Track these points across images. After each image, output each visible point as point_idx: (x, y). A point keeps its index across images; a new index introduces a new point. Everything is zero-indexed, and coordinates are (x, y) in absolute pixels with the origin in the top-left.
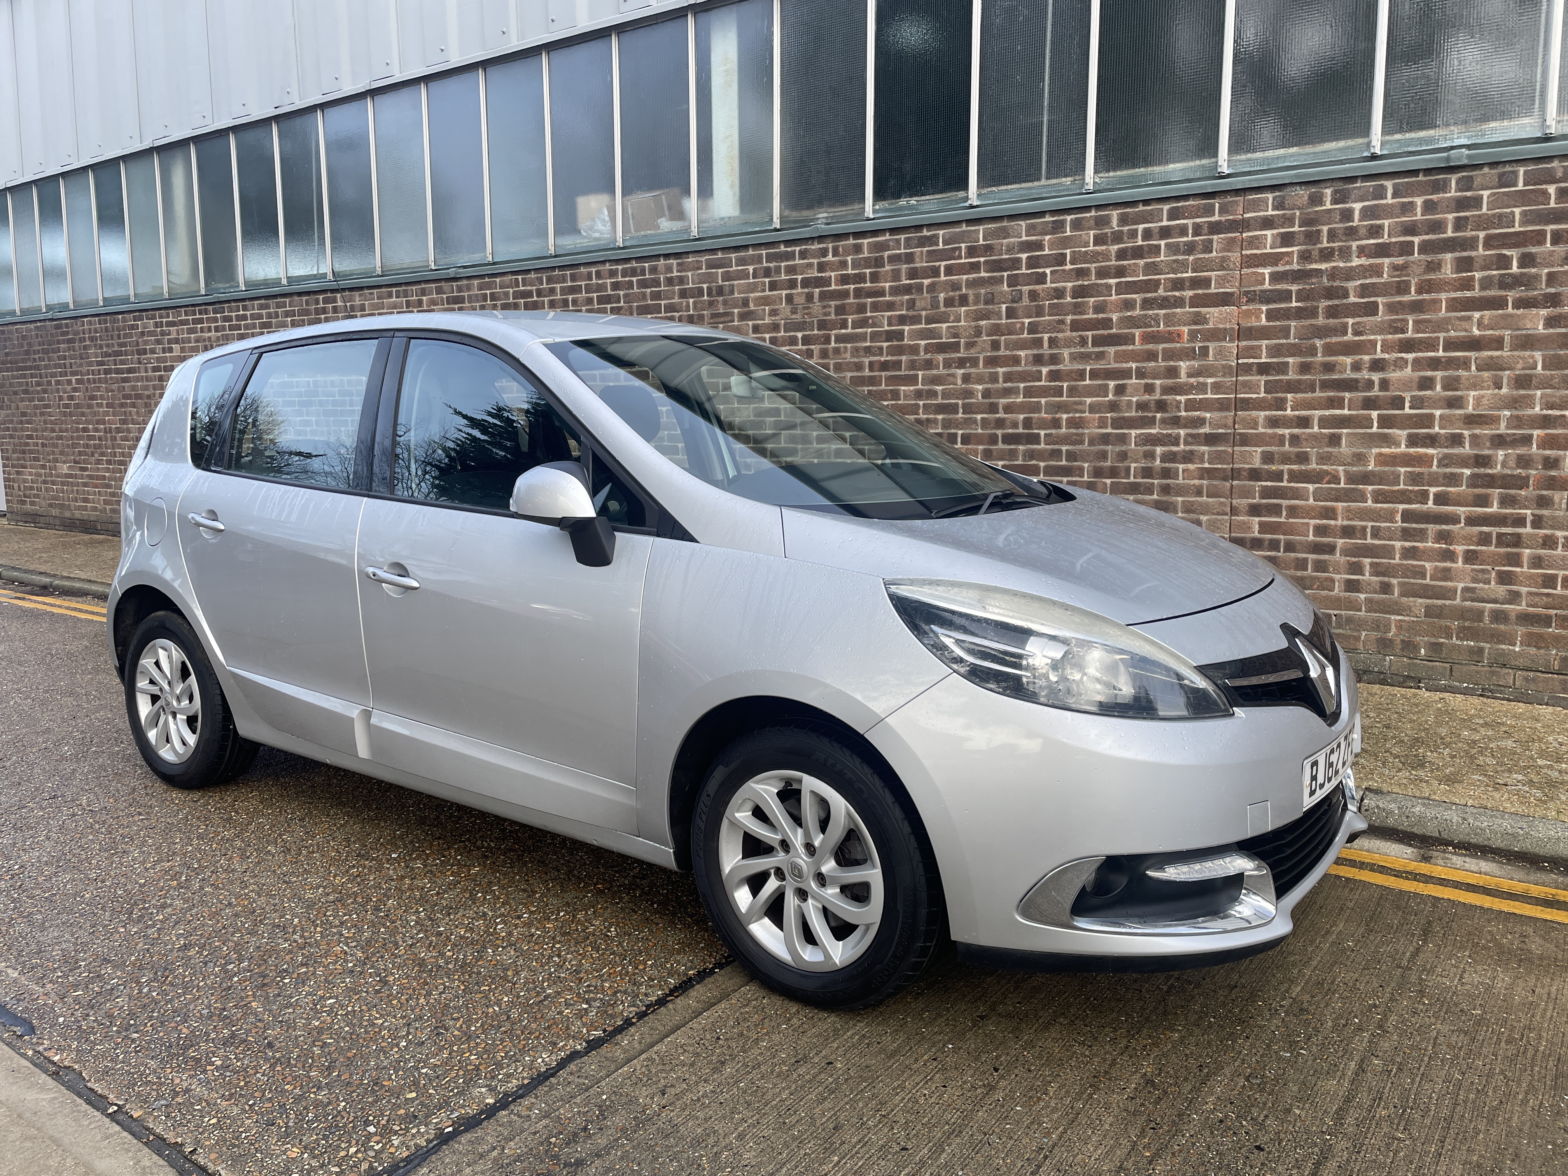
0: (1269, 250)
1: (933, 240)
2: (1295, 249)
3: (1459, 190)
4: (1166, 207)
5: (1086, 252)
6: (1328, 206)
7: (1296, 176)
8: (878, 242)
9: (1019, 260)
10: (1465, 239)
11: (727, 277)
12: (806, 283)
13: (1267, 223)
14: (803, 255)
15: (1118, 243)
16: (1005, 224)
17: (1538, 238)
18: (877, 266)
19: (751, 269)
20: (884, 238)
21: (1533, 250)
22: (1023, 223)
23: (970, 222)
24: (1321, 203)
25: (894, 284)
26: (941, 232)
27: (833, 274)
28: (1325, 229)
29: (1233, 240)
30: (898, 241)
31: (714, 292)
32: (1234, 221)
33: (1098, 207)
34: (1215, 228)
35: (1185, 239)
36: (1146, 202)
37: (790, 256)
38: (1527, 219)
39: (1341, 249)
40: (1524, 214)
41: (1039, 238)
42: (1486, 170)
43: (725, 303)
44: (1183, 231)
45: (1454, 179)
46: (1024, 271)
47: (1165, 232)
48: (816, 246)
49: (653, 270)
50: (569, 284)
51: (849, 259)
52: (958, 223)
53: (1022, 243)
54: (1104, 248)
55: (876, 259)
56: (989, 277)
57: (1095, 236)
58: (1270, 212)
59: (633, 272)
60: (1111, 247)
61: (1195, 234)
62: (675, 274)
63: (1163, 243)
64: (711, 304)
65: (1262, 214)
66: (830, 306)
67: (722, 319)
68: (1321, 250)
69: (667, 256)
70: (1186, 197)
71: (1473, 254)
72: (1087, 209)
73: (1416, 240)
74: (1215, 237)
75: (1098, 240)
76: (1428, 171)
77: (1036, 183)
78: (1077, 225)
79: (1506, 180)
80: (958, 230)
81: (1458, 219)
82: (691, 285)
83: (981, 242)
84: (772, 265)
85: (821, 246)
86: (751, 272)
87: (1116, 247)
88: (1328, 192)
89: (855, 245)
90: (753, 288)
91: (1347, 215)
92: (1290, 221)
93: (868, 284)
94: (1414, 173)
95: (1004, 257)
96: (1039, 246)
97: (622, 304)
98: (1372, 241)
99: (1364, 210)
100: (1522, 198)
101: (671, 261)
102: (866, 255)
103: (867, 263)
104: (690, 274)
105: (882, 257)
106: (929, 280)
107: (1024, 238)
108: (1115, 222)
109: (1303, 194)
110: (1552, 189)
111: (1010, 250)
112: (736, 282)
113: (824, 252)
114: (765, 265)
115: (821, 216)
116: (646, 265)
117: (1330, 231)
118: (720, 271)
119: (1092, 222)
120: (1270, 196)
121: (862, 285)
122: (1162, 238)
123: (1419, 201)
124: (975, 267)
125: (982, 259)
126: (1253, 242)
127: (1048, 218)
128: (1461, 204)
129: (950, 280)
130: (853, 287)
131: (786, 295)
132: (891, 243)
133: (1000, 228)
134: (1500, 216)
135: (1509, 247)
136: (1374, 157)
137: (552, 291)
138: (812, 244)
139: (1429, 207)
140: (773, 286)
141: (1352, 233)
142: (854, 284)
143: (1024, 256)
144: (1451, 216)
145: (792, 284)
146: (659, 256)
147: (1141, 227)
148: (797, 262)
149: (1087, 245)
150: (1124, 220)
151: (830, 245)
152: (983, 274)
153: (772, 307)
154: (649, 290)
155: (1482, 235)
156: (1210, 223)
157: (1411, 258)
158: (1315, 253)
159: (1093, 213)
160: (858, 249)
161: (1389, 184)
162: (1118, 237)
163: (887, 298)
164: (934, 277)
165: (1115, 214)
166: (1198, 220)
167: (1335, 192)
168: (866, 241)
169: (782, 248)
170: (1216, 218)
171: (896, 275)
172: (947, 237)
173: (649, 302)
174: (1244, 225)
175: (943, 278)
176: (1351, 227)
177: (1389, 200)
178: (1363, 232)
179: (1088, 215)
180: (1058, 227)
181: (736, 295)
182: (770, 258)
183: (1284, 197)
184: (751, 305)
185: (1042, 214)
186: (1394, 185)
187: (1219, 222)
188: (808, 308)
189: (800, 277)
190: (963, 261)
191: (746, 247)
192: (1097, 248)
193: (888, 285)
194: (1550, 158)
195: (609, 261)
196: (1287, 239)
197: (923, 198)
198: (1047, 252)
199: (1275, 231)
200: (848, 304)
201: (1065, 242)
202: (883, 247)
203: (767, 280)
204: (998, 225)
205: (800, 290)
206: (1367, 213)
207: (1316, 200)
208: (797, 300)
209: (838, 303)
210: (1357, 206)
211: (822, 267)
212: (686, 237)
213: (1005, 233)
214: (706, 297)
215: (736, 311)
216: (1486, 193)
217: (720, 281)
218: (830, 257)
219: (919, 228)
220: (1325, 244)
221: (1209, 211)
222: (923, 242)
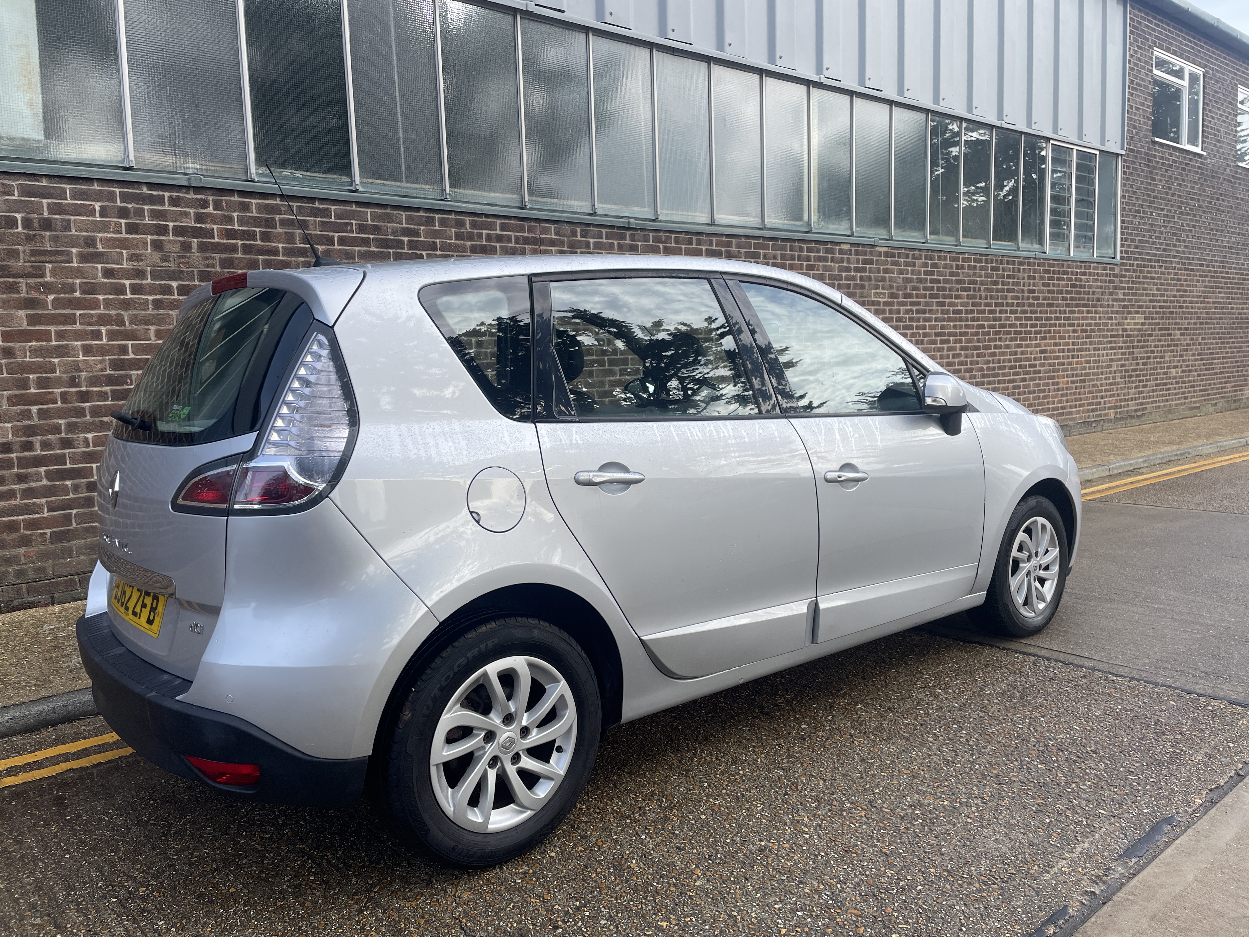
1: (326, 213)
3: (630, 240)
4: (498, 222)
5: (450, 244)
6: (579, 238)
7: (567, 217)
8: (268, 205)
9: (402, 242)
11: (55, 209)
12: (179, 231)
13: (552, 242)
14: (174, 202)
15: (471, 241)
16: (388, 211)
18: (267, 226)
19: (97, 206)
20: (275, 202)
22: (403, 214)
23: (359, 204)
24: (576, 236)
25: (287, 245)
26: (333, 208)
27: (215, 227)
30: (289, 208)
31: (36, 225)
32: (536, 238)
33: (456, 213)
34: (527, 241)
35: (510, 245)
37: (160, 200)
41: (416, 227)
42: (639, 231)
43: (55, 239)
44: (509, 240)
45: (628, 233)
46: (406, 251)
47: (499, 239)
48: (191, 196)
51: (235, 215)
52: (346, 202)
53: (403, 228)
54: (462, 242)
55: (267, 220)
56: (378, 252)
57: (456, 233)
58: (553, 237)
60: (466, 243)
61: (516, 243)
63: (498, 245)
64: (29, 239)
65: (549, 236)
66: (214, 258)
67: (53, 258)
70: (508, 218)
72: (449, 212)
74: (526, 247)
75: (459, 236)
76: (619, 228)
77: (398, 184)
78: (443, 223)
79: (646, 238)
80: (348, 208)
83: (369, 222)
84: (130, 206)
85: (199, 197)
86: (98, 209)
87: (469, 243)
89: (241, 203)
90: (104, 227)
91: (588, 245)
93: (259, 242)
94: (613, 227)
95: (389, 237)
96: (416, 233)
99: (594, 243)
100: (652, 248)
102: (255, 214)
103: (256, 222)
105: (274, 220)
106: (324, 247)
107: (404, 225)
108: (468, 226)
109: (568, 228)
110: (661, 246)
111: (394, 233)
112: (72, 218)
113: (202, 204)
114: (119, 204)
118: (45, 201)
119: (454, 223)
120: (553, 226)
121: (252, 242)
122: (498, 242)
123: (616, 242)
124: (365, 242)
125: (371, 236)
127: (422, 214)
128: (632, 247)
129: (344, 250)
130: (240, 242)
131: (153, 241)
132: (282, 208)
133: (385, 214)
138: (188, 193)
139: (620, 246)
140: (132, 229)
142: (242, 240)
143: (406, 239)
145: (163, 231)
147: (484, 232)
148: (166, 207)
149: (450, 238)
150: (474, 225)
151: (210, 198)
152: (372, 249)
153: (132, 251)
156: (523, 237)
159: (453, 216)
160: (245, 207)
161: (604, 231)
163: (281, 258)
164: (328, 245)
165: (468, 220)
166: (517, 234)
167: (582, 231)
168: (254, 201)
169: (145, 190)
170: (526, 234)
171: (290, 238)
172: (339, 212)
174: (540, 241)
175: (336, 247)
176: (590, 252)
177: (604, 240)
179: (450, 217)
180: (429, 222)
181: (73, 232)
182: (127, 198)
183: (559, 228)
184: (99, 246)
185: (416, 209)
186: (606, 232)
187: (528, 238)
188: (185, 257)
189: (171, 224)
190: (354, 235)
191: (87, 180)
192: (457, 242)
193: (281, 245)
194: (659, 231)
197: (308, 174)
198: (422, 239)
199: (556, 248)
200: (237, 258)
201: (435, 234)
202: (275, 210)
203: (123, 221)
204: (383, 211)
205: (171, 238)
208: (168, 247)
209: (223, 256)
210: (592, 240)
211: (200, 218)
213: (389, 219)
214: (20, 229)
215: (74, 250)
216: (640, 244)
217: (46, 214)
218: (211, 210)
219: (311, 199)
221: (522, 229)
222: (316, 213)
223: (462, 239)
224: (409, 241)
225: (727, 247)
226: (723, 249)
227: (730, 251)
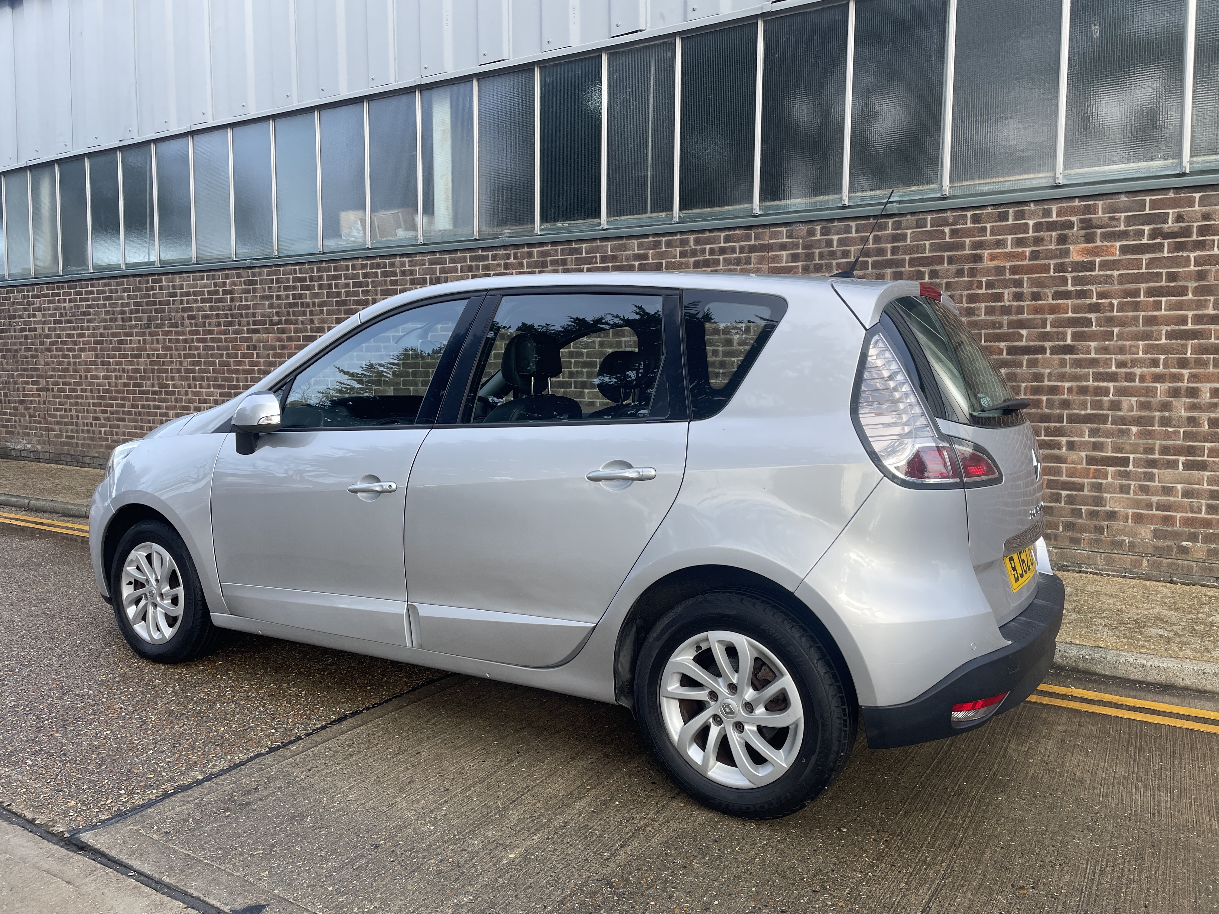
0: (784, 264)
1: (578, 251)
2: (800, 264)
3: (893, 229)
4: (723, 235)
5: (675, 262)
6: (818, 237)
8: (543, 251)
10: (898, 260)
13: (783, 247)
14: (494, 257)
15: (694, 257)
16: (624, 241)
17: (940, 260)
18: (542, 267)
19: (459, 266)
20: (547, 248)
21: (937, 268)
22: (635, 241)
23: (602, 239)
24: (814, 235)
26: (584, 246)
27: (514, 271)
28: (817, 251)
29: (763, 257)
30: (556, 251)
31: (434, 282)
32: (763, 245)
33: (682, 233)
34: (753, 249)
35: (735, 255)
36: (711, 231)
37: (486, 258)
38: (933, 248)
39: (826, 265)
40: (931, 245)
41: (645, 251)
42: (909, 217)
44: (733, 250)
45: (890, 221)
47: (723, 251)
48: (503, 252)
49: (392, 265)
50: (333, 273)
51: (525, 261)
52: (594, 240)
53: (635, 254)
54: (686, 259)
55: (542, 262)
57: (680, 252)
58: (785, 240)
59: (378, 266)
60: (690, 259)
61: (740, 253)
62: (407, 268)
63: (721, 257)
65: (780, 241)
68: (815, 265)
69: (401, 255)
70: (734, 228)
71: (903, 269)
72: (675, 234)
73: (870, 260)
74: (753, 255)
75: (683, 254)
76: (876, 217)
77: (644, 216)
78: (669, 244)
79: (920, 224)
80: (594, 244)
81: (893, 247)
82: (418, 276)
83: (609, 253)
84: (473, 264)
85: (506, 252)
86: (459, 268)
87: (693, 259)
88: (818, 228)
89: (528, 252)
91: (829, 243)
92: (796, 246)
94: (867, 217)
95: (624, 263)
96: (646, 257)
97: (370, 288)
98: (844, 260)
99: (839, 240)
100: (930, 235)
101: (405, 259)
102: (536, 259)
103: (536, 264)
104: (417, 268)
105: (546, 261)
107: (636, 252)
108: (692, 243)
109: (803, 229)
110: (947, 230)
111: (627, 259)
112: (449, 275)
113: (508, 256)
114: (468, 263)
115: (505, 231)
116: (387, 261)
117: (820, 253)
118: (438, 267)
119: (678, 243)
120: (784, 230)
122: (721, 254)
123: (871, 235)
125: (610, 265)
126: (775, 259)
127: (651, 239)
128: (895, 238)
132: (552, 252)
133: (621, 244)
134: (918, 246)
135: (923, 265)
136: (844, 207)
137: (320, 278)
138: (500, 251)
139: (877, 239)
141: (832, 254)
143: (636, 263)
144: (889, 246)
146: (396, 255)
147: (708, 247)
148: (490, 262)
149: (675, 257)
150: (697, 242)
151: (512, 252)
154: (389, 279)
155: (907, 258)
156: (749, 246)
157: (867, 271)
158: (812, 267)
159: (679, 237)
160: (530, 255)
161: (853, 224)
162: (694, 253)
165: (692, 238)
166: (742, 243)
167: (822, 228)
168: (535, 250)
169: (480, 253)
170: (753, 242)
172: (588, 249)
173: (389, 287)
174: (769, 248)
176: (832, 251)
177: (854, 235)
178: (839, 254)
179: (675, 238)
180: (657, 245)
182: (472, 259)
183: (792, 230)
185: (647, 236)
186: (856, 225)
187: (754, 246)
189: (492, 273)
190: (598, 265)
191: (456, 251)
192: (681, 259)
194: (945, 210)
195: (361, 258)
196: (795, 258)
197: (572, 222)
198: (650, 261)
199: (788, 252)
201: (662, 255)
202: (547, 254)
203: (470, 274)
204: (620, 242)
206: (841, 242)
207: (811, 233)
210: (835, 238)
211: (506, 266)
212: (415, 243)
213: (624, 248)
216: (909, 232)
217: (438, 274)
218: (512, 260)
219: (569, 242)
220: (817, 262)
221: (748, 238)
222: (573, 252)
223: (686, 256)
224: (639, 265)
225: (1084, 214)
226: (1074, 219)
227: (1090, 220)
